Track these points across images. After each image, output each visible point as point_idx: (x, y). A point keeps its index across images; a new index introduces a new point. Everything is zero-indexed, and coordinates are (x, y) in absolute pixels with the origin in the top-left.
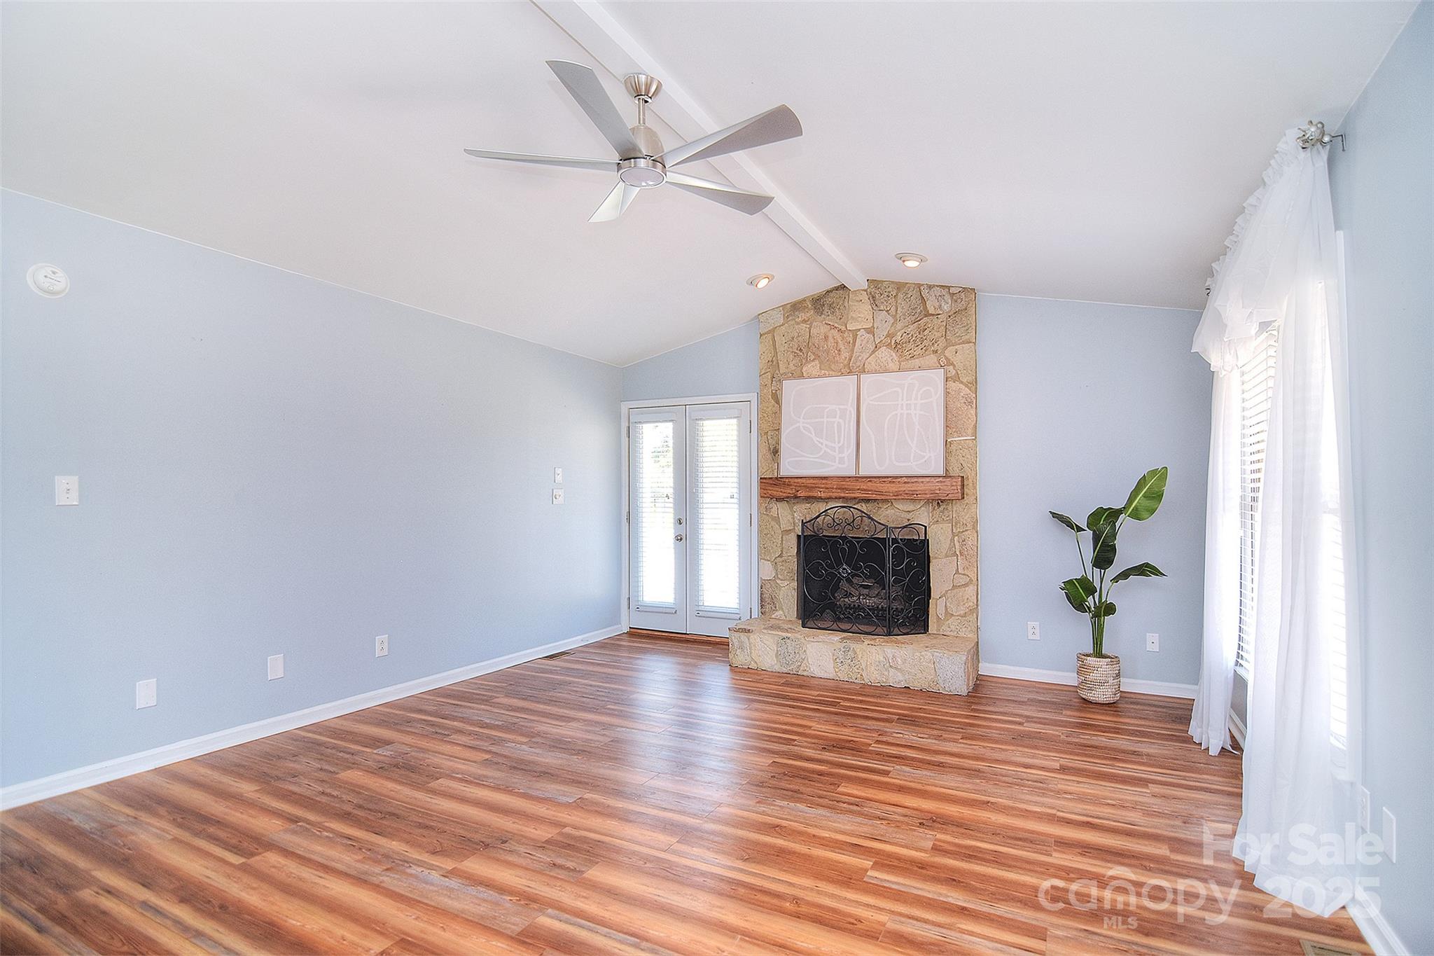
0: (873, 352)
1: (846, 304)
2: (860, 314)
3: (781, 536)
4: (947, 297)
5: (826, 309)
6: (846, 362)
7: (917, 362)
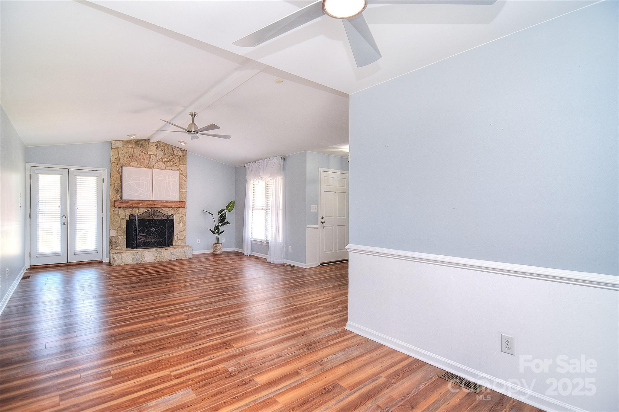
0: (156, 162)
1: (147, 145)
2: (153, 150)
3: (120, 221)
4: (180, 151)
5: (140, 145)
6: (147, 164)
7: (171, 168)
